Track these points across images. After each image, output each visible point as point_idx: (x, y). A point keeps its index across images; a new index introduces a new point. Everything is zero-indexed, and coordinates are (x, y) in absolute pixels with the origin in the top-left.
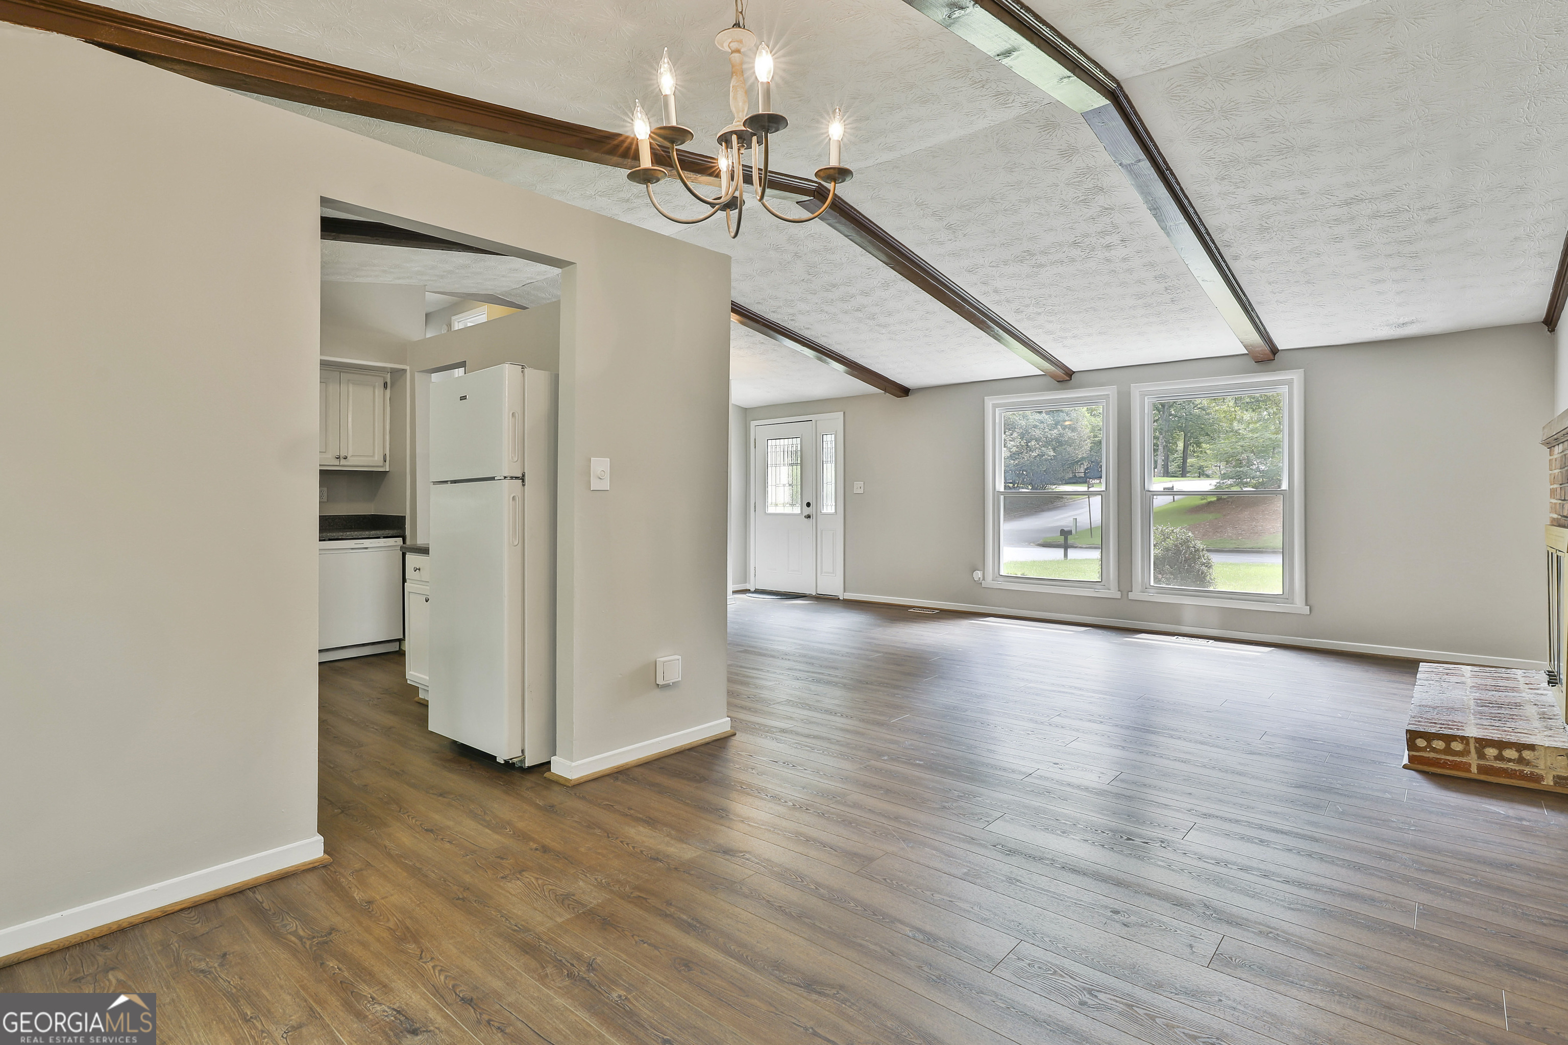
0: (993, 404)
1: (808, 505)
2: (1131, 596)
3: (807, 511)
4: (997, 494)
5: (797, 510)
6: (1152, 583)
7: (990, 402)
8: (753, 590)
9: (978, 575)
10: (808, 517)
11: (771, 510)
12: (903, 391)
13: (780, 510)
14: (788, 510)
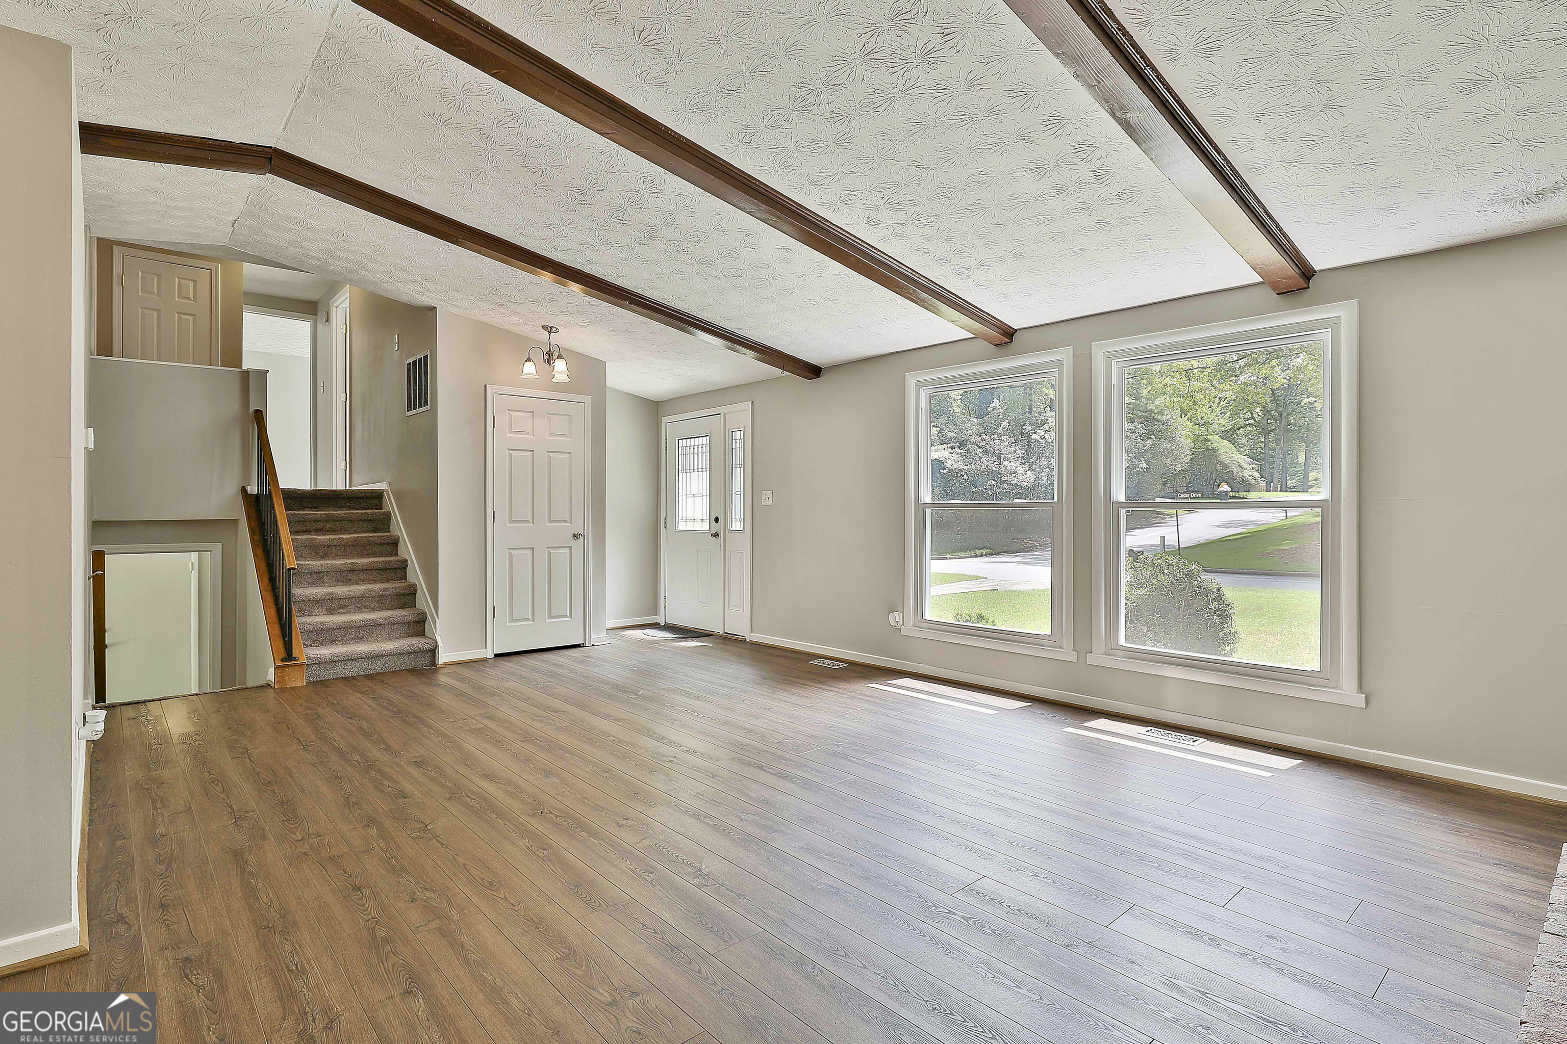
0: (916, 382)
1: (717, 520)
2: (1091, 659)
3: (716, 528)
4: (921, 507)
5: (706, 527)
6: (1122, 641)
7: (911, 380)
8: (662, 624)
9: (895, 618)
10: (716, 535)
11: (682, 526)
12: (813, 371)
13: (690, 526)
14: (698, 527)
